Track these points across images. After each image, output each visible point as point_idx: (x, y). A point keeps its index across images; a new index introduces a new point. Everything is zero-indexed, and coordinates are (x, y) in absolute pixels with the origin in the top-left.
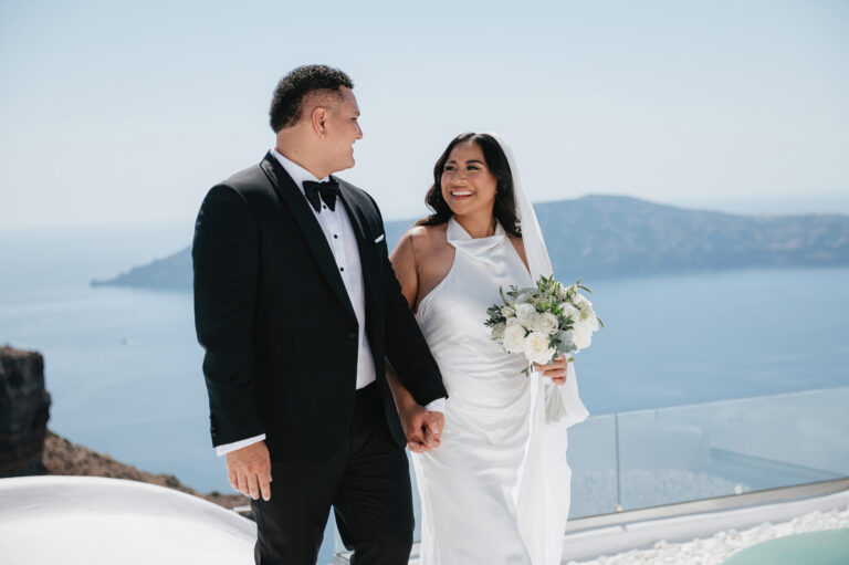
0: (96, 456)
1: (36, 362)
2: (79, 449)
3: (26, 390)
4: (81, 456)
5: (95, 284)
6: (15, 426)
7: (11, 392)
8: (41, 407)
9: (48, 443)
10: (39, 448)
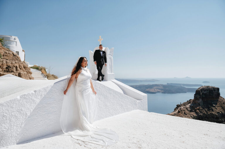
1: (218, 89)
3: (216, 92)
4: (224, 100)
6: (214, 95)
7: (214, 92)
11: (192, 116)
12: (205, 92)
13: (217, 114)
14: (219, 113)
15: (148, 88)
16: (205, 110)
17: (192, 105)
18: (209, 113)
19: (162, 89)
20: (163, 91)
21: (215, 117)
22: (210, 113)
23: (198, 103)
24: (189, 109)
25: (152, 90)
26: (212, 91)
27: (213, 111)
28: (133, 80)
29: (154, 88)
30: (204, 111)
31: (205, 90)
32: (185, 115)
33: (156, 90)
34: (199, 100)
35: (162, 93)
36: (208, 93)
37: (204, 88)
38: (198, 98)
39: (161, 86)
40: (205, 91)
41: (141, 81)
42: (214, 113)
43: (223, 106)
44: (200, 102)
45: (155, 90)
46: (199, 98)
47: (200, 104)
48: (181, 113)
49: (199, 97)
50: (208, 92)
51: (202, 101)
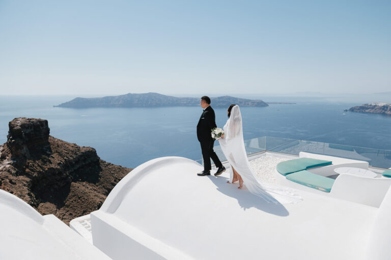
1: (46, 122)
2: (56, 139)
3: (44, 127)
5: (54, 106)
6: (42, 135)
8: (48, 131)
10: (48, 138)
11: (25, 183)
12: (28, 131)
13: (59, 167)
14: (60, 163)
16: (39, 165)
17: (15, 162)
18: (46, 169)
21: (57, 173)
22: (48, 168)
23: (22, 154)
24: (13, 172)
26: (38, 126)
27: (51, 163)
30: (38, 168)
31: (27, 126)
32: (13, 186)
34: (23, 148)
36: (32, 131)
38: (20, 144)
40: (27, 128)
42: (53, 166)
44: (25, 151)
46: (22, 144)
47: (26, 155)
48: (5, 185)
49: (22, 142)
50: (33, 129)
51: (27, 149)
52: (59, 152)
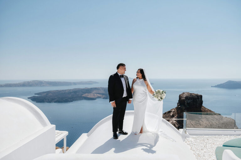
0: (209, 110)
1: (201, 96)
2: (206, 108)
3: (199, 100)
4: (207, 110)
5: (212, 87)
6: (198, 105)
7: (197, 100)
8: (202, 102)
9: (202, 107)
10: (201, 108)
12: (189, 101)
15: (85, 93)
19: (103, 94)
20: (104, 96)
24: (177, 126)
25: (90, 96)
26: (196, 98)
28: (64, 82)
29: (93, 92)
31: (189, 98)
33: (96, 95)
35: (104, 98)
36: (192, 102)
37: (188, 97)
38: (183, 109)
39: (102, 89)
41: (75, 84)
43: (207, 117)
45: (94, 95)
50: (192, 100)
52: (207, 119)
